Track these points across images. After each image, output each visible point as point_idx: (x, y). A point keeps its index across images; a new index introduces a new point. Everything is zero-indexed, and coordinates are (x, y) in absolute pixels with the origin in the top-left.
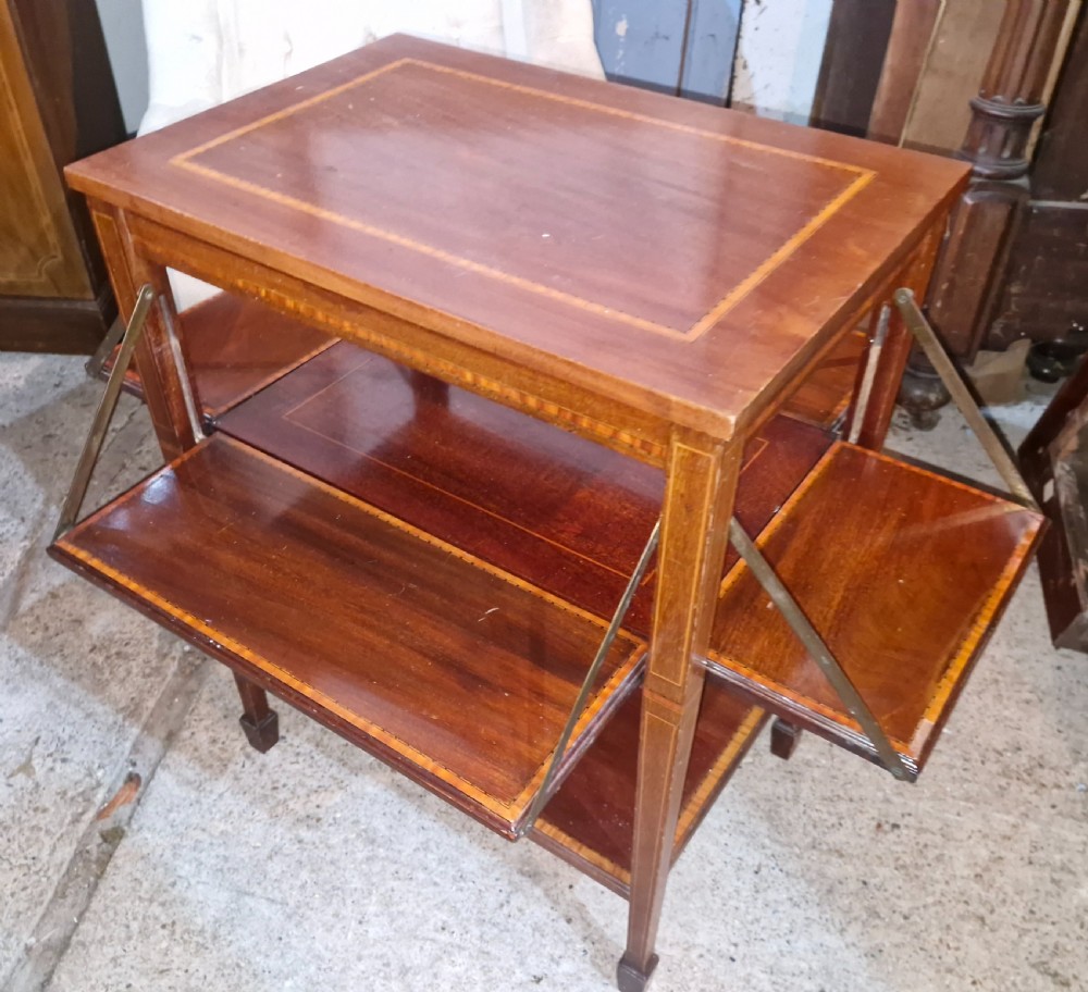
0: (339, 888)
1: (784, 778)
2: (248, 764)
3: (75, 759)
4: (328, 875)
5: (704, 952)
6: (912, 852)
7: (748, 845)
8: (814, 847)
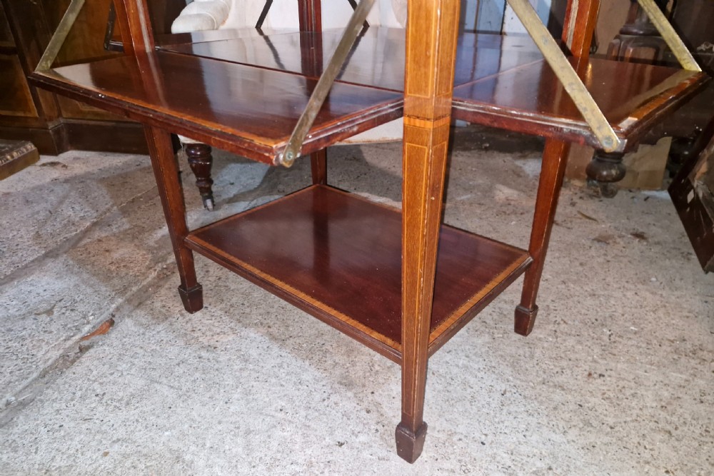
0: (217, 383)
1: (523, 345)
2: (181, 318)
3: (79, 310)
5: (462, 437)
6: (614, 390)
7: (498, 379)
8: (544, 383)
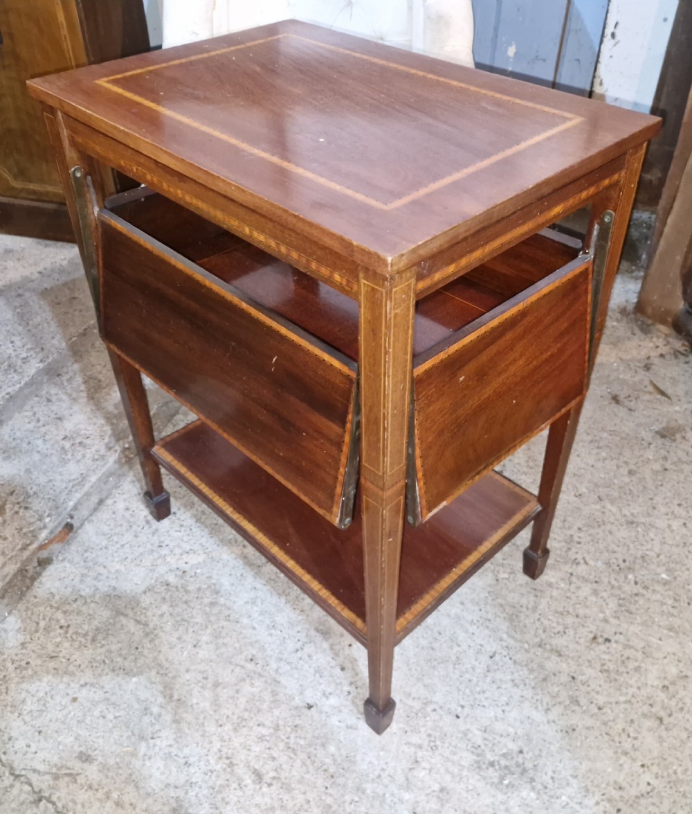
0: (185, 621)
1: (529, 592)
2: (146, 527)
3: (34, 508)
4: (181, 610)
5: (437, 708)
6: (616, 661)
7: (490, 636)
8: (540, 646)
